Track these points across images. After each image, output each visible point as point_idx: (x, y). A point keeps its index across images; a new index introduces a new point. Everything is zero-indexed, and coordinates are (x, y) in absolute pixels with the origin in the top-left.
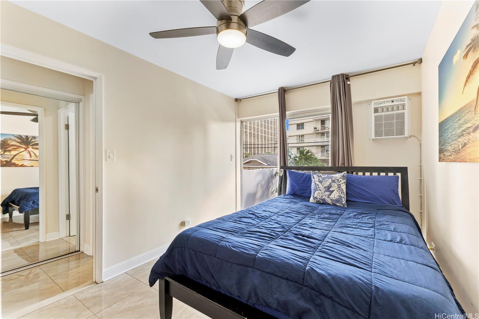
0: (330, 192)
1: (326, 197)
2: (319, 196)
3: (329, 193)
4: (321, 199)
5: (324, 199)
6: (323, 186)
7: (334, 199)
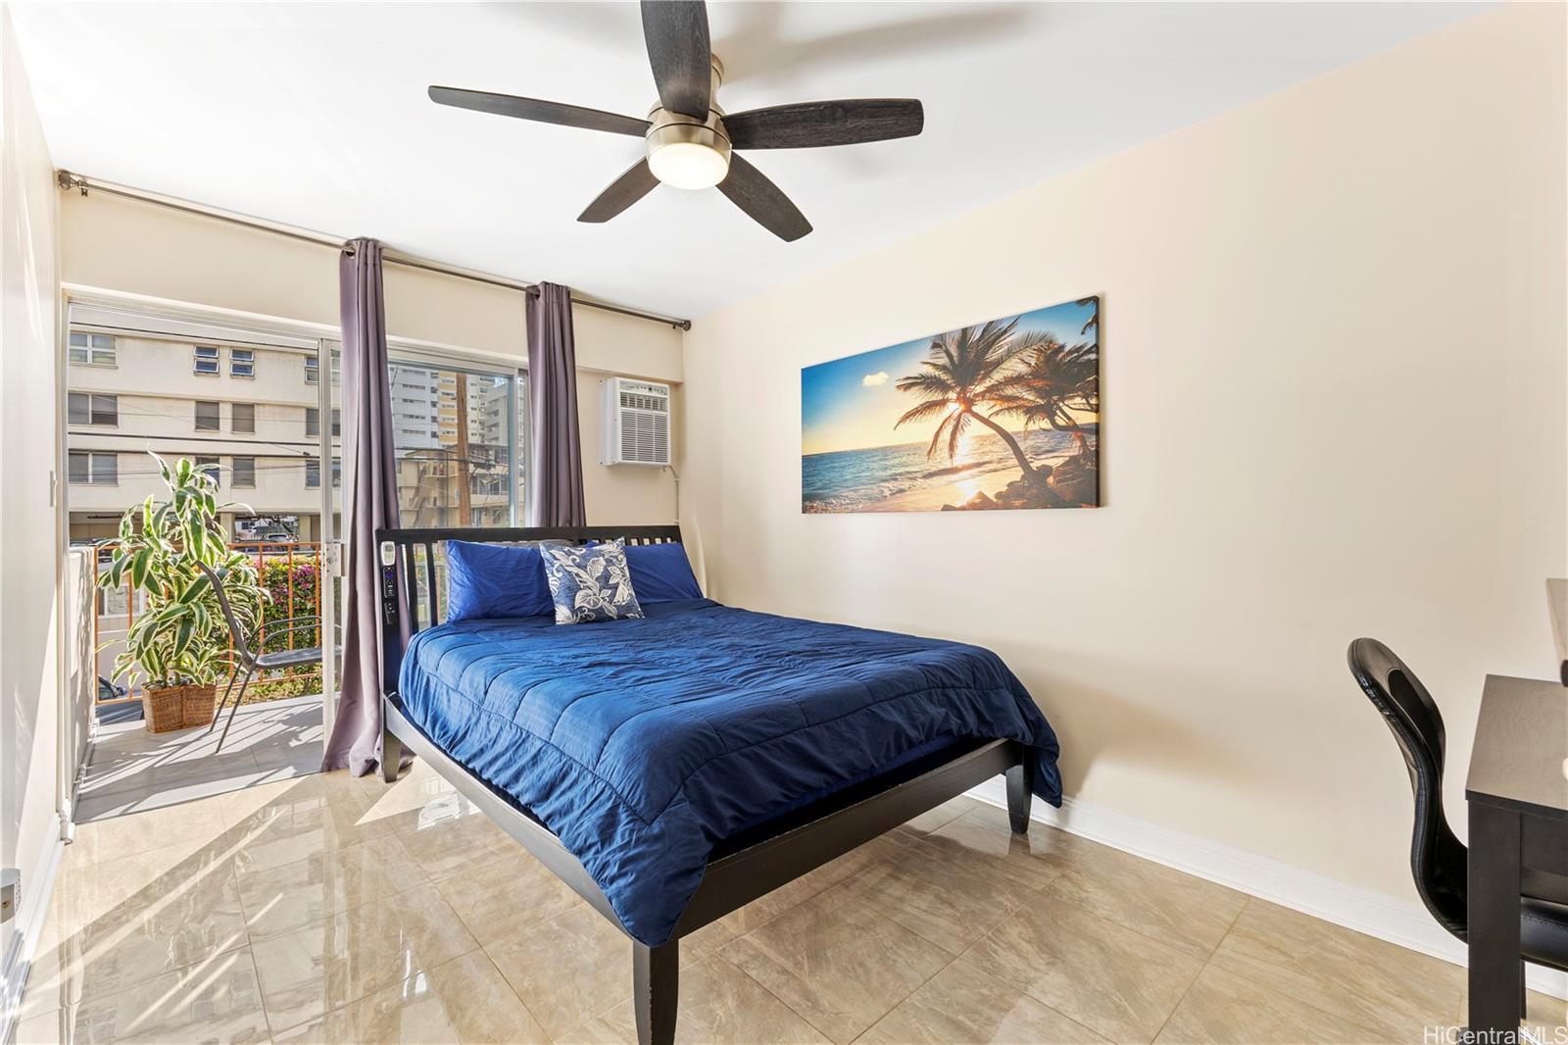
0: (611, 588)
1: (605, 604)
2: (589, 603)
3: (610, 592)
4: (592, 611)
5: (601, 608)
6: (592, 577)
7: (623, 604)
